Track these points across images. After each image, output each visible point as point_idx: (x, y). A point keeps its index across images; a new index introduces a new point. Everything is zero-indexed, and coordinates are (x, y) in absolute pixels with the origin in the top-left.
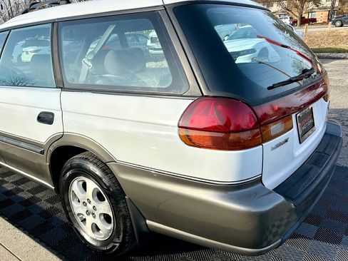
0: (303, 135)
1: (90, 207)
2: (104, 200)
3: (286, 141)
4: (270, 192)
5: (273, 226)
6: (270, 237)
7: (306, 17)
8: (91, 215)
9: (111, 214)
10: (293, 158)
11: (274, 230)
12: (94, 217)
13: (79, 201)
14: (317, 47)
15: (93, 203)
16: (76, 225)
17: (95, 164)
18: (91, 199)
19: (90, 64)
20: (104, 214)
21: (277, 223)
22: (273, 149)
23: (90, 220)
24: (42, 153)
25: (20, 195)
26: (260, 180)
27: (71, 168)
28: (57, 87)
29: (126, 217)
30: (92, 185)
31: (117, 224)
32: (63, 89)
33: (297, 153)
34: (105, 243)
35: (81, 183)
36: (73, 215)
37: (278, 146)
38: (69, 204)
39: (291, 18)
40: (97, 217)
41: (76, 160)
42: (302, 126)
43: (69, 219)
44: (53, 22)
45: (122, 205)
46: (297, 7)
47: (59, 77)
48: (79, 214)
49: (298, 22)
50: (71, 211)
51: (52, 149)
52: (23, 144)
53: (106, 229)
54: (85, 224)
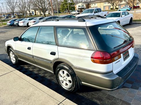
0: (125, 58)
1: (65, 78)
2: (69, 76)
3: (119, 61)
4: (115, 75)
5: (116, 83)
6: (115, 86)
7: (136, 6)
8: (65, 81)
9: (71, 80)
10: (122, 65)
11: (116, 84)
12: (66, 81)
13: (61, 77)
14: (139, 19)
15: (66, 77)
16: (60, 84)
17: (67, 66)
18: (65, 76)
19: (66, 39)
20: (69, 80)
21: (117, 83)
22: (115, 63)
23: (65, 82)
24: (51, 63)
25: (40, 75)
26: (112, 71)
27: (60, 67)
28: (56, 45)
29: (76, 81)
30: (66, 72)
31: (73, 83)
32: (58, 46)
33: (123, 64)
34: (70, 88)
35: (62, 71)
36: (59, 80)
37: (117, 63)
38: (58, 78)
39: (129, 6)
40: (67, 81)
41: (61, 65)
42: (125, 56)
43: (58, 82)
44: (54, 26)
45: (75, 78)
46: (131, 2)
47: (57, 42)
48: (61, 80)
49: (132, 8)
50: (59, 79)
51: (54, 62)
52: (45, 60)
53: (70, 85)
54: (63, 83)
